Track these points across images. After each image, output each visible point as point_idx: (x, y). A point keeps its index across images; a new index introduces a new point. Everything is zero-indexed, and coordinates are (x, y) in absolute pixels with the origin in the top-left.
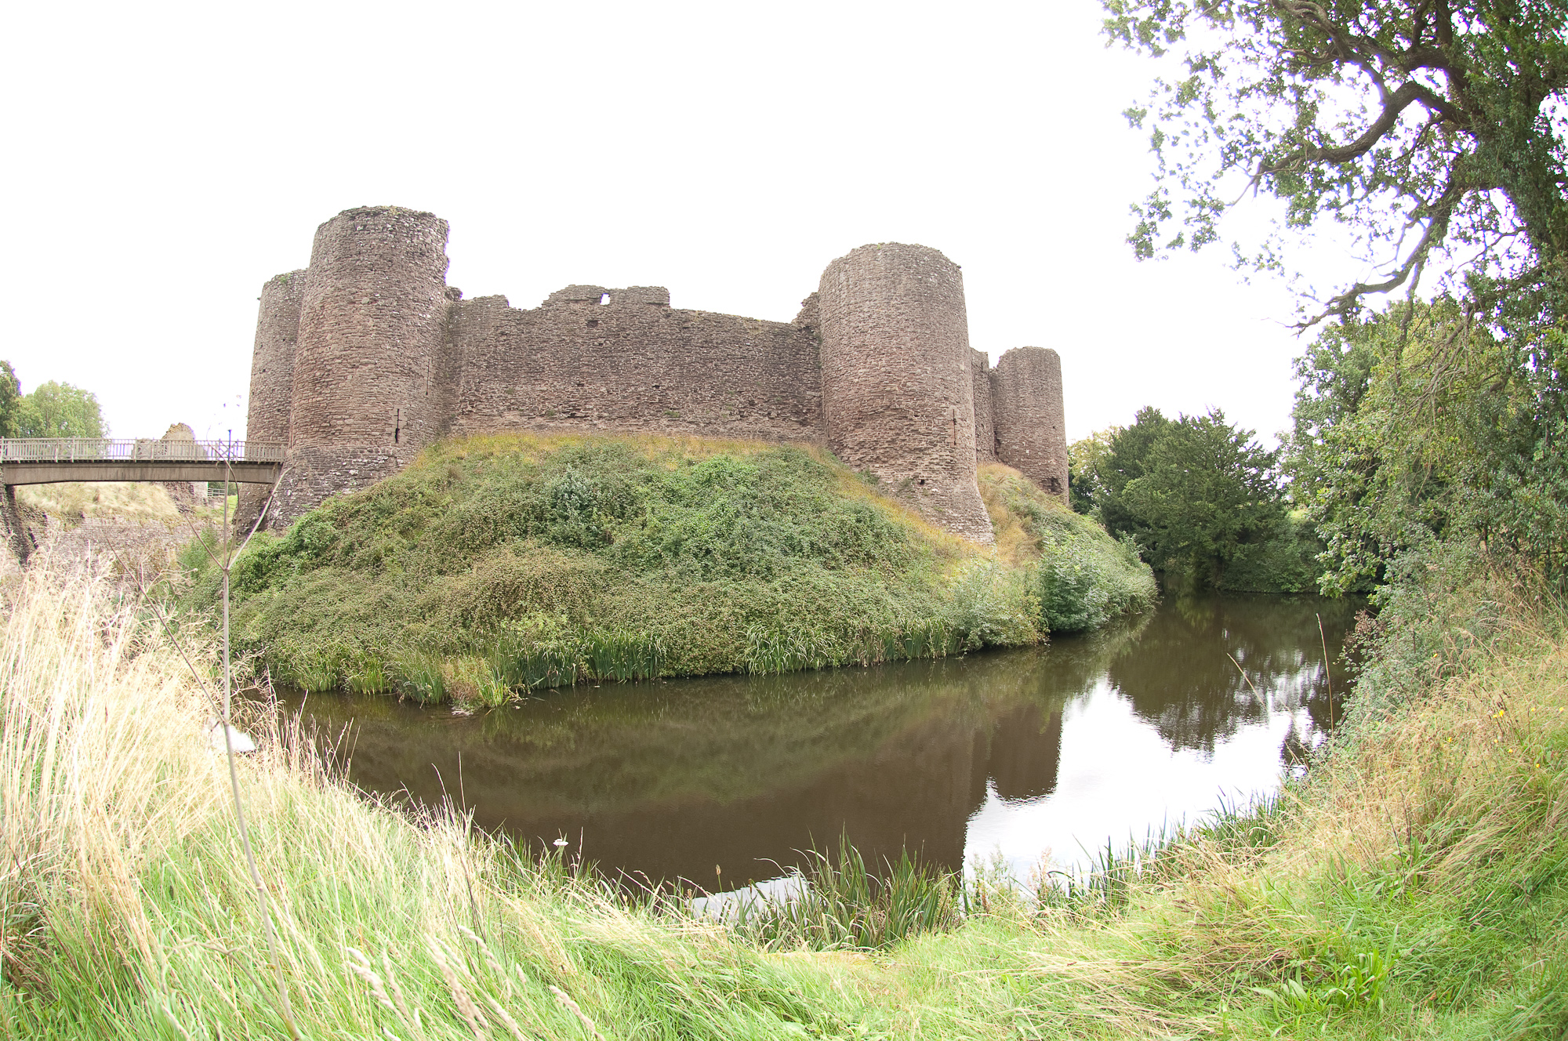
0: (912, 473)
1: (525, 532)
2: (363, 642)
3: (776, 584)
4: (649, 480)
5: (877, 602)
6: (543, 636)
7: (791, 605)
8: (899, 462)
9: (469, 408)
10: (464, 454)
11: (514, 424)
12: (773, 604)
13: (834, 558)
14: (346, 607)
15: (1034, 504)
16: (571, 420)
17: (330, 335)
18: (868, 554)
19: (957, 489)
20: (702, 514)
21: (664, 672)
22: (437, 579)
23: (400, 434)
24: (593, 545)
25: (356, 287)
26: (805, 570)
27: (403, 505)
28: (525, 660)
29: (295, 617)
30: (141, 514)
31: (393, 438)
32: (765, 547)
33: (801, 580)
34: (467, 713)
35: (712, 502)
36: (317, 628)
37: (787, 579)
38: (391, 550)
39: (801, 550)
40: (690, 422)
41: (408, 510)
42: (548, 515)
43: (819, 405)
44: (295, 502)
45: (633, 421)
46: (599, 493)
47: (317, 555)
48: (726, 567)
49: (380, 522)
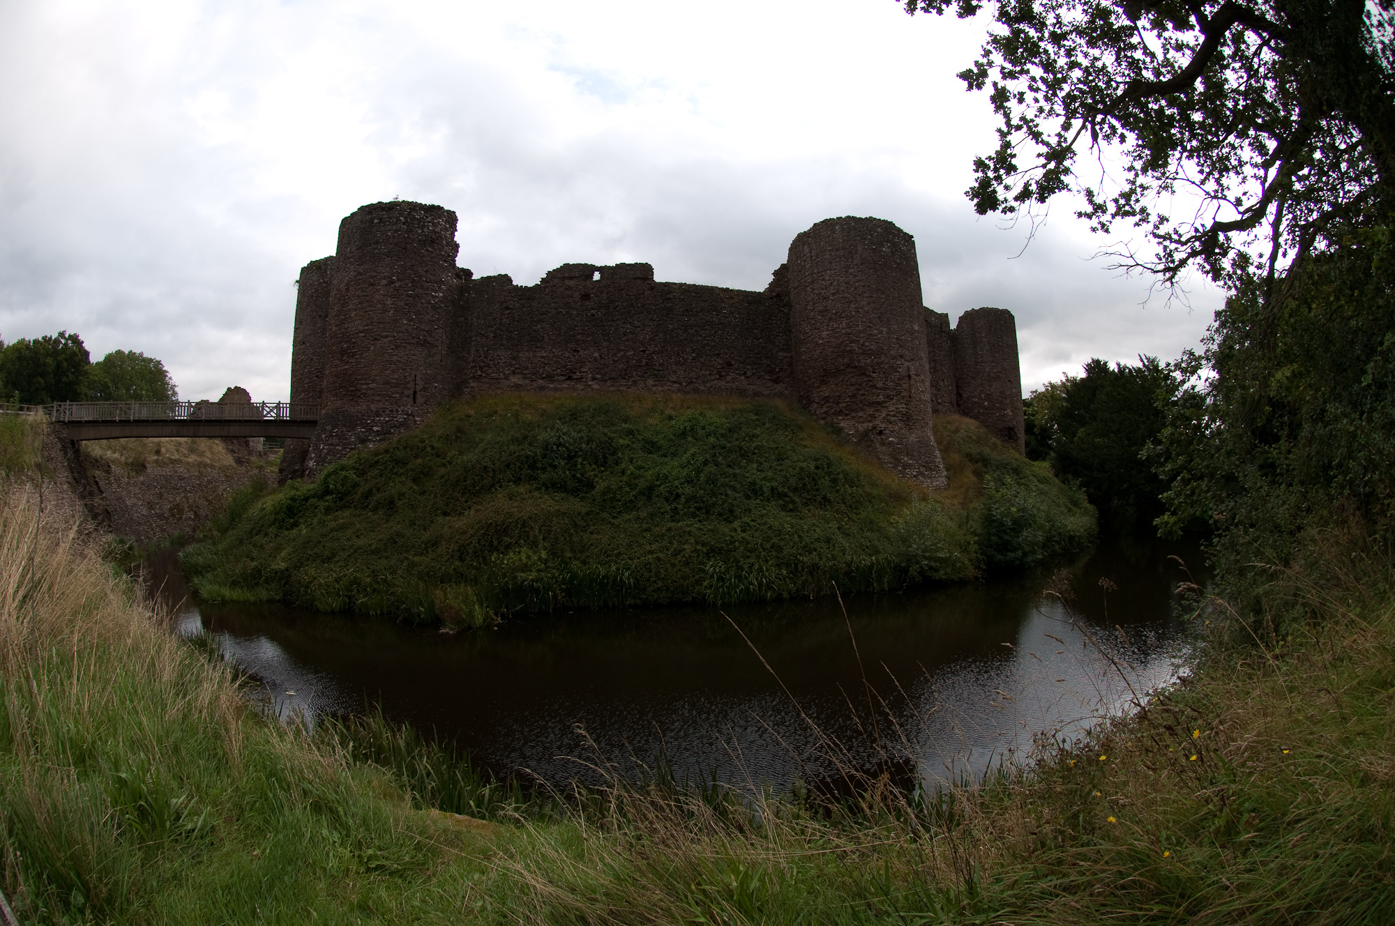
0: (871, 424)
1: (520, 479)
2: (373, 572)
3: (736, 524)
4: (630, 432)
5: (828, 541)
6: (526, 568)
7: (748, 543)
8: (860, 414)
9: (479, 373)
10: (472, 412)
11: (517, 386)
12: (732, 543)
13: (793, 502)
14: (360, 542)
15: (987, 450)
16: (568, 382)
17: (354, 313)
18: (824, 498)
19: (913, 438)
20: (676, 463)
21: (630, 601)
22: (440, 519)
23: (418, 396)
24: (579, 490)
25: (375, 271)
26: (764, 512)
27: (416, 457)
28: (508, 589)
29: (316, 550)
30: (200, 464)
31: (411, 399)
32: (729, 492)
33: (759, 521)
34: (451, 632)
35: (685, 453)
36: (336, 559)
37: (747, 519)
38: (403, 494)
39: (761, 495)
40: (674, 382)
41: (420, 461)
42: (539, 465)
43: (791, 364)
44: (327, 454)
45: (623, 382)
46: (584, 446)
47: (341, 499)
48: (692, 510)
49: (395, 470)
